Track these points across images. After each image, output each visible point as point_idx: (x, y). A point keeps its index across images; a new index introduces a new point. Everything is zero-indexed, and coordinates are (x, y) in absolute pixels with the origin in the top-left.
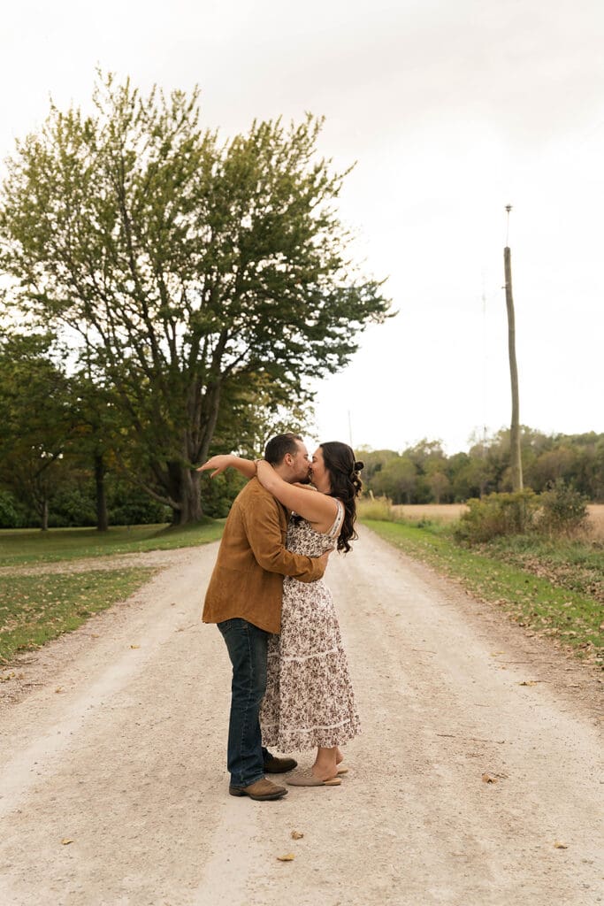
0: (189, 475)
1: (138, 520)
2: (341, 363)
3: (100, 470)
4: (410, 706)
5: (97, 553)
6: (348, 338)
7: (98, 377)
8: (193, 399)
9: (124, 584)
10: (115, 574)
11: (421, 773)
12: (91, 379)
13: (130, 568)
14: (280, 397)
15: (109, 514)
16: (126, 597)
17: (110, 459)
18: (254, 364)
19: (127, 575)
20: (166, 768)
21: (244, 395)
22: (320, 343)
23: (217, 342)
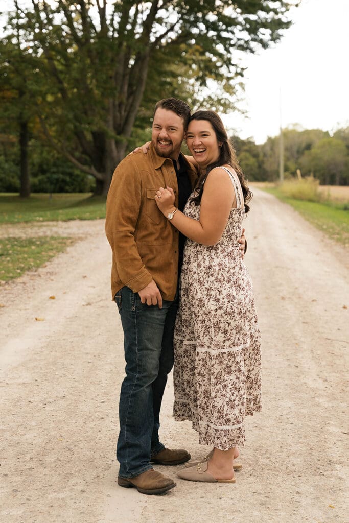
0: (114, 146)
1: (61, 187)
2: (274, 38)
3: (24, 137)
4: (317, 399)
5: (16, 220)
6: (282, 13)
7: (26, 43)
8: (121, 70)
9: (38, 253)
10: (30, 242)
11: (321, 474)
12: (19, 44)
13: (46, 237)
14: (209, 71)
15: (32, 180)
16: (38, 266)
17: (35, 126)
18: (186, 35)
19: (43, 244)
20: (52, 452)
21: (173, 68)
22: (253, 17)
23: (148, 12)
